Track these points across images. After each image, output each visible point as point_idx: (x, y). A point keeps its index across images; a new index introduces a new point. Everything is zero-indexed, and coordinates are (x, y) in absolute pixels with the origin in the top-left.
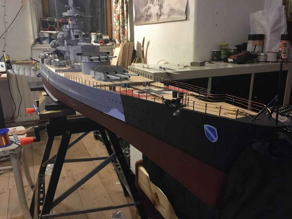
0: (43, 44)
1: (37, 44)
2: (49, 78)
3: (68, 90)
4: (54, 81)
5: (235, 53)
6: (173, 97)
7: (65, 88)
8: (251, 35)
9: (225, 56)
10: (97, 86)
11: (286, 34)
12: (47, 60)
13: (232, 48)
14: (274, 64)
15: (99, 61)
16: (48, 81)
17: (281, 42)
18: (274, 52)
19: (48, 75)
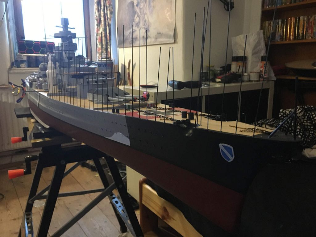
0: (20, 67)
1: (13, 67)
2: (40, 103)
3: (63, 115)
4: (46, 106)
5: (221, 74)
6: (182, 117)
7: (59, 113)
8: (235, 57)
9: (212, 76)
10: (98, 109)
11: (265, 55)
12: (36, 84)
13: (218, 69)
14: (256, 83)
15: (96, 84)
16: (38, 106)
17: (261, 62)
18: (256, 72)
19: (38, 100)
